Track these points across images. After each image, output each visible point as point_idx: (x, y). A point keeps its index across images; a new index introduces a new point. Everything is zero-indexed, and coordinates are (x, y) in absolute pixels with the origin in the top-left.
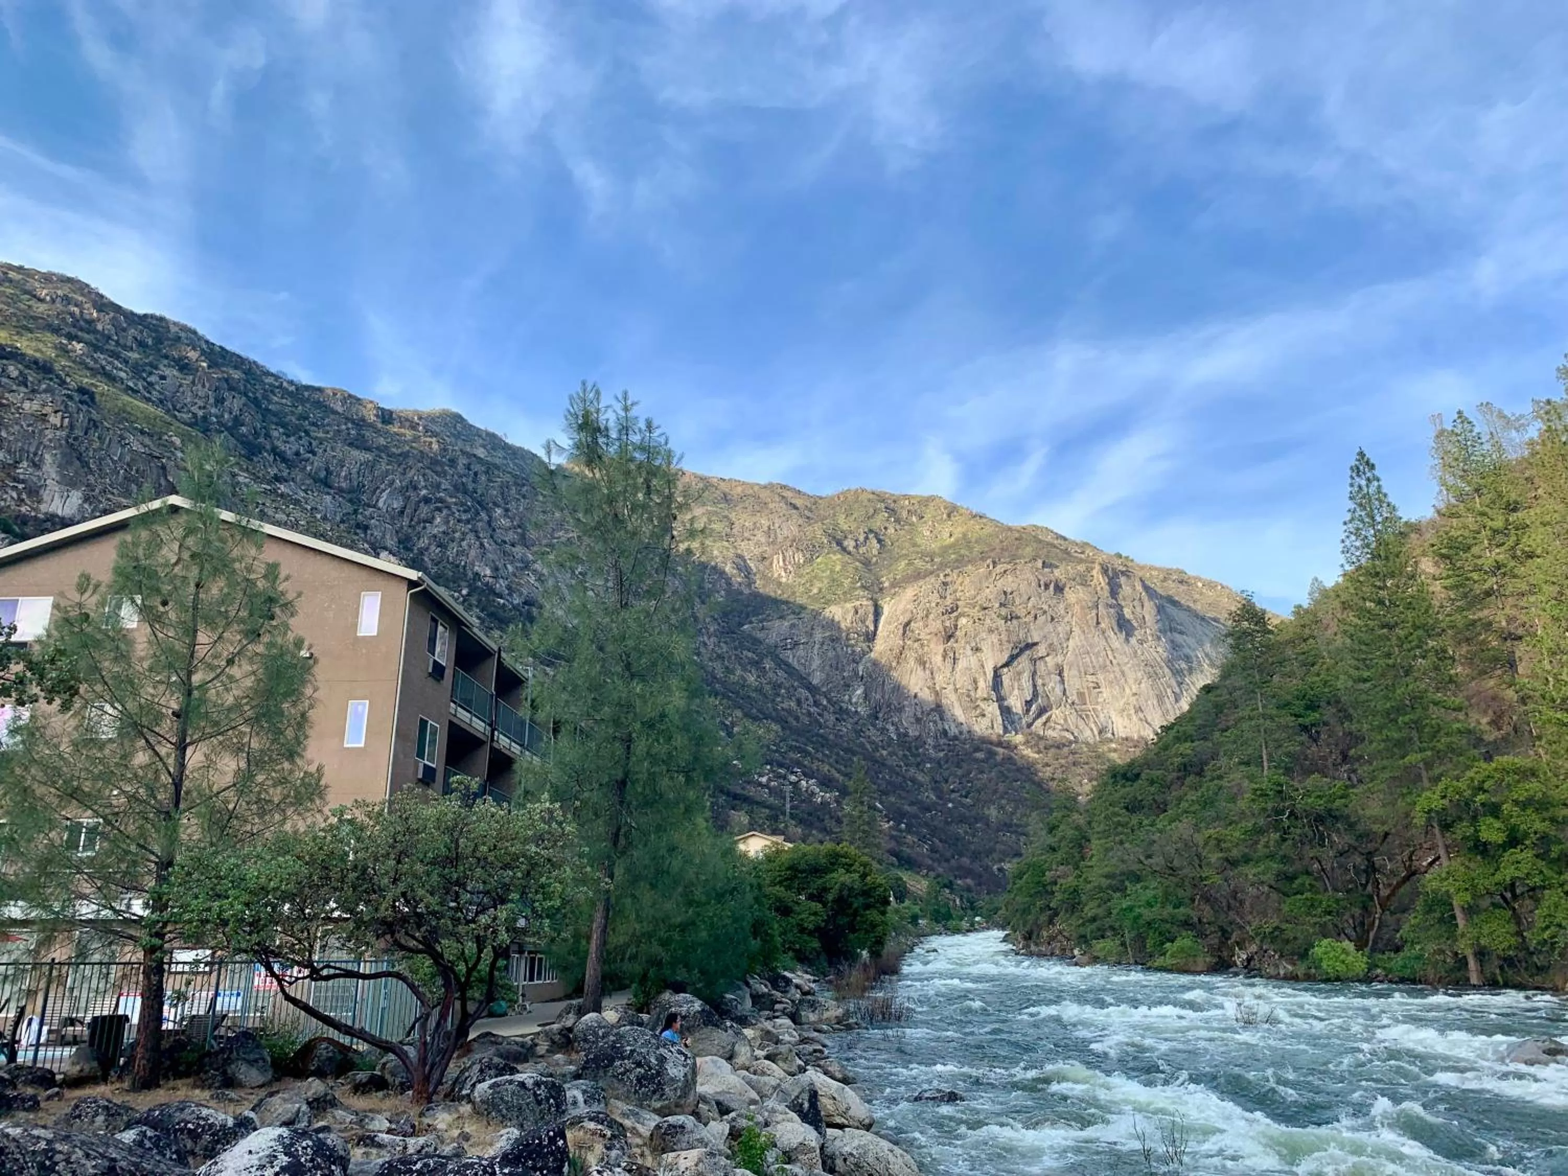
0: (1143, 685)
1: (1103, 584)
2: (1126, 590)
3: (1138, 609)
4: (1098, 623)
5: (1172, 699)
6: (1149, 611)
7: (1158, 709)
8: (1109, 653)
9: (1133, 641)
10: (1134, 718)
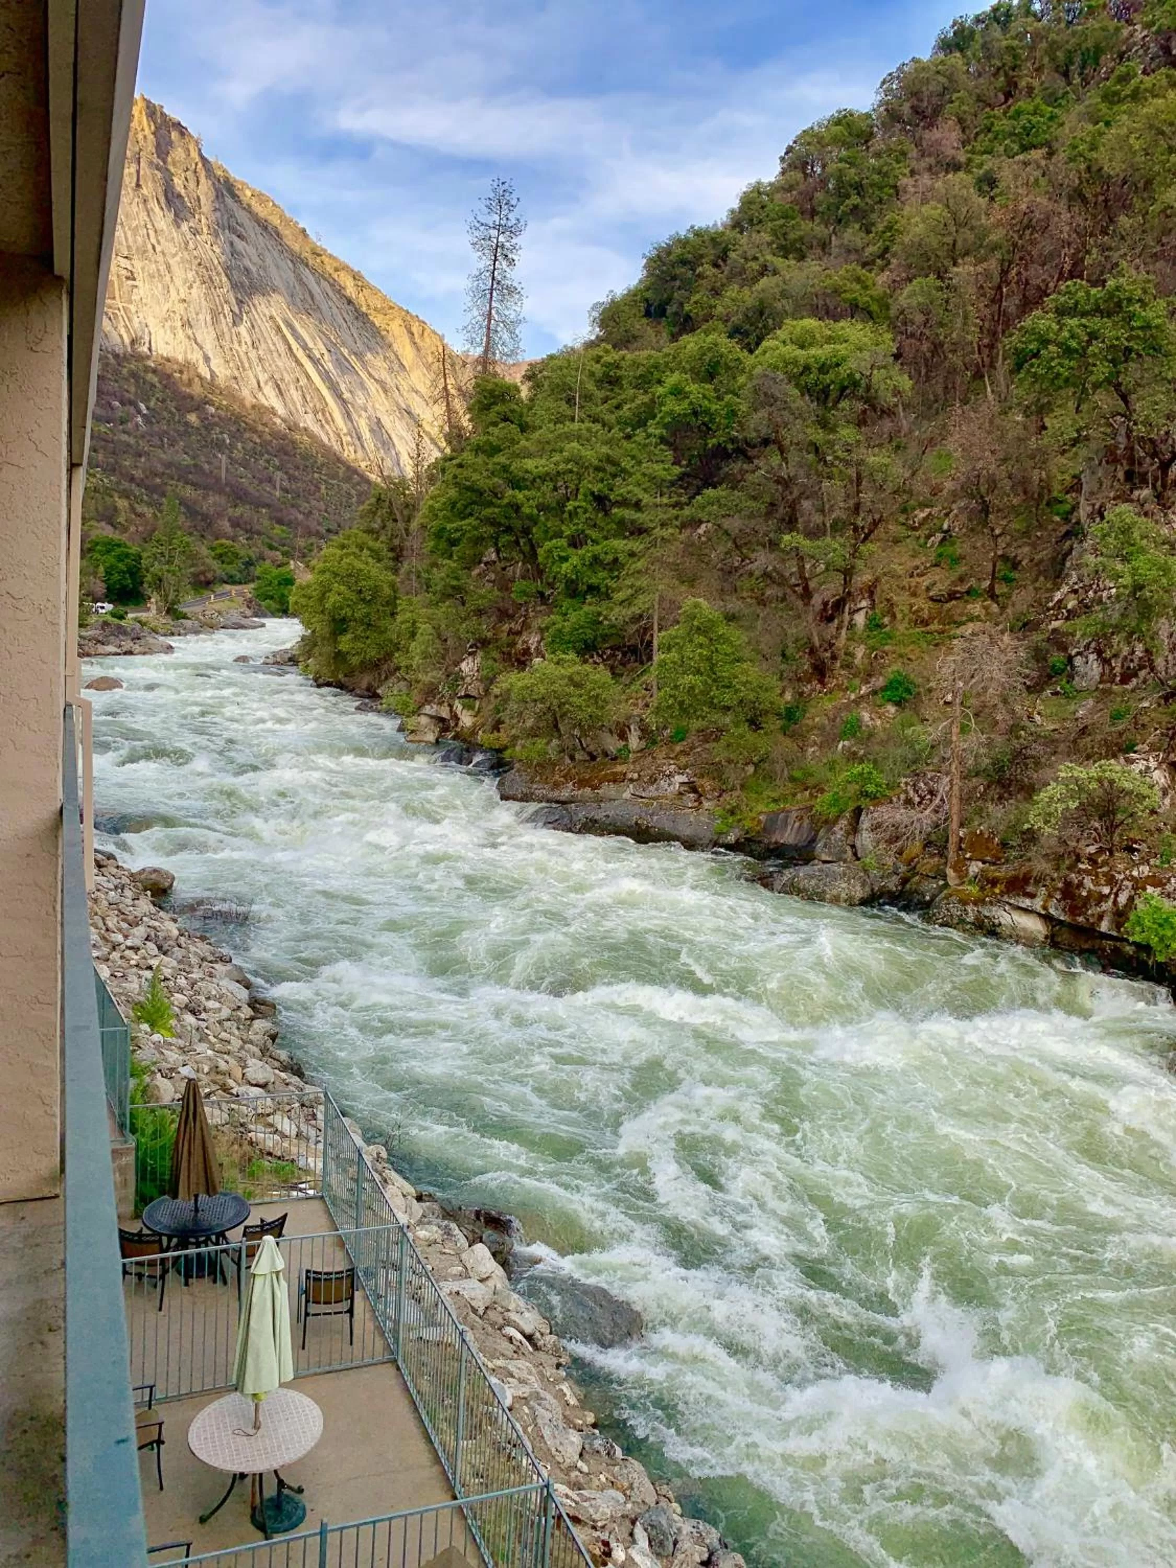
0: (194, 291)
1: (147, 132)
2: (178, 153)
3: (192, 185)
4: (138, 185)
5: (230, 319)
6: (205, 191)
7: (211, 329)
8: (151, 233)
9: (185, 227)
10: (180, 331)
